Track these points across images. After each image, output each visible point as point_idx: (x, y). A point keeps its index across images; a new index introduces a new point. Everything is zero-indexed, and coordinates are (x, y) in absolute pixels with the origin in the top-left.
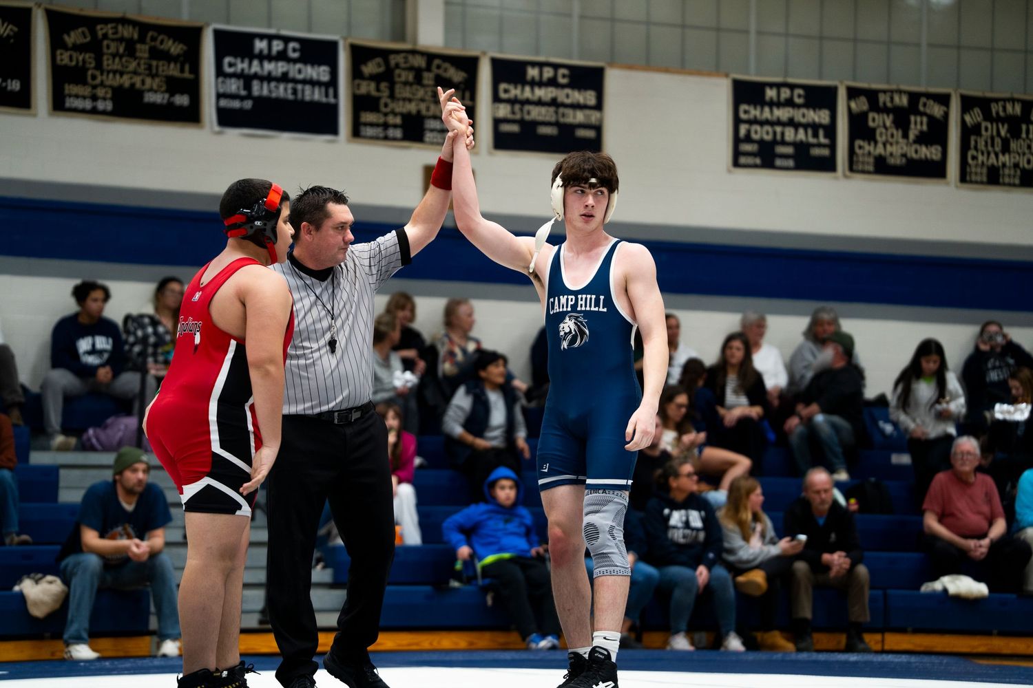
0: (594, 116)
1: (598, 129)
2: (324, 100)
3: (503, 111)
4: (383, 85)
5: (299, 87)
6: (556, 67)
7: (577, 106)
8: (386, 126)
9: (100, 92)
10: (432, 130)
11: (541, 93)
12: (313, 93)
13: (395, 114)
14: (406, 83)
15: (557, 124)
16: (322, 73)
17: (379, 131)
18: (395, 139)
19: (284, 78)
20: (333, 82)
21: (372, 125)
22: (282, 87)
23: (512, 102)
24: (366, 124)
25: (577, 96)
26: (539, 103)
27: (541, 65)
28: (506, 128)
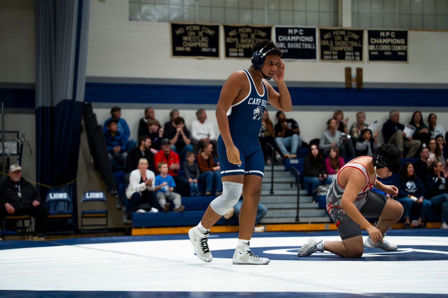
0: (404, 48)
1: (406, 52)
2: (311, 48)
3: (372, 48)
4: (331, 42)
5: (303, 44)
6: (390, 32)
7: (398, 45)
8: (332, 55)
9: (240, 50)
10: (347, 56)
11: (385, 41)
12: (307, 46)
13: (335, 51)
14: (339, 40)
15: (391, 51)
16: (311, 39)
17: (330, 57)
18: (335, 59)
19: (298, 41)
20: (314, 42)
21: (327, 55)
22: (297, 44)
23: (375, 44)
24: (325, 55)
25: (398, 41)
26: (385, 44)
27: (385, 31)
28: (373, 53)
